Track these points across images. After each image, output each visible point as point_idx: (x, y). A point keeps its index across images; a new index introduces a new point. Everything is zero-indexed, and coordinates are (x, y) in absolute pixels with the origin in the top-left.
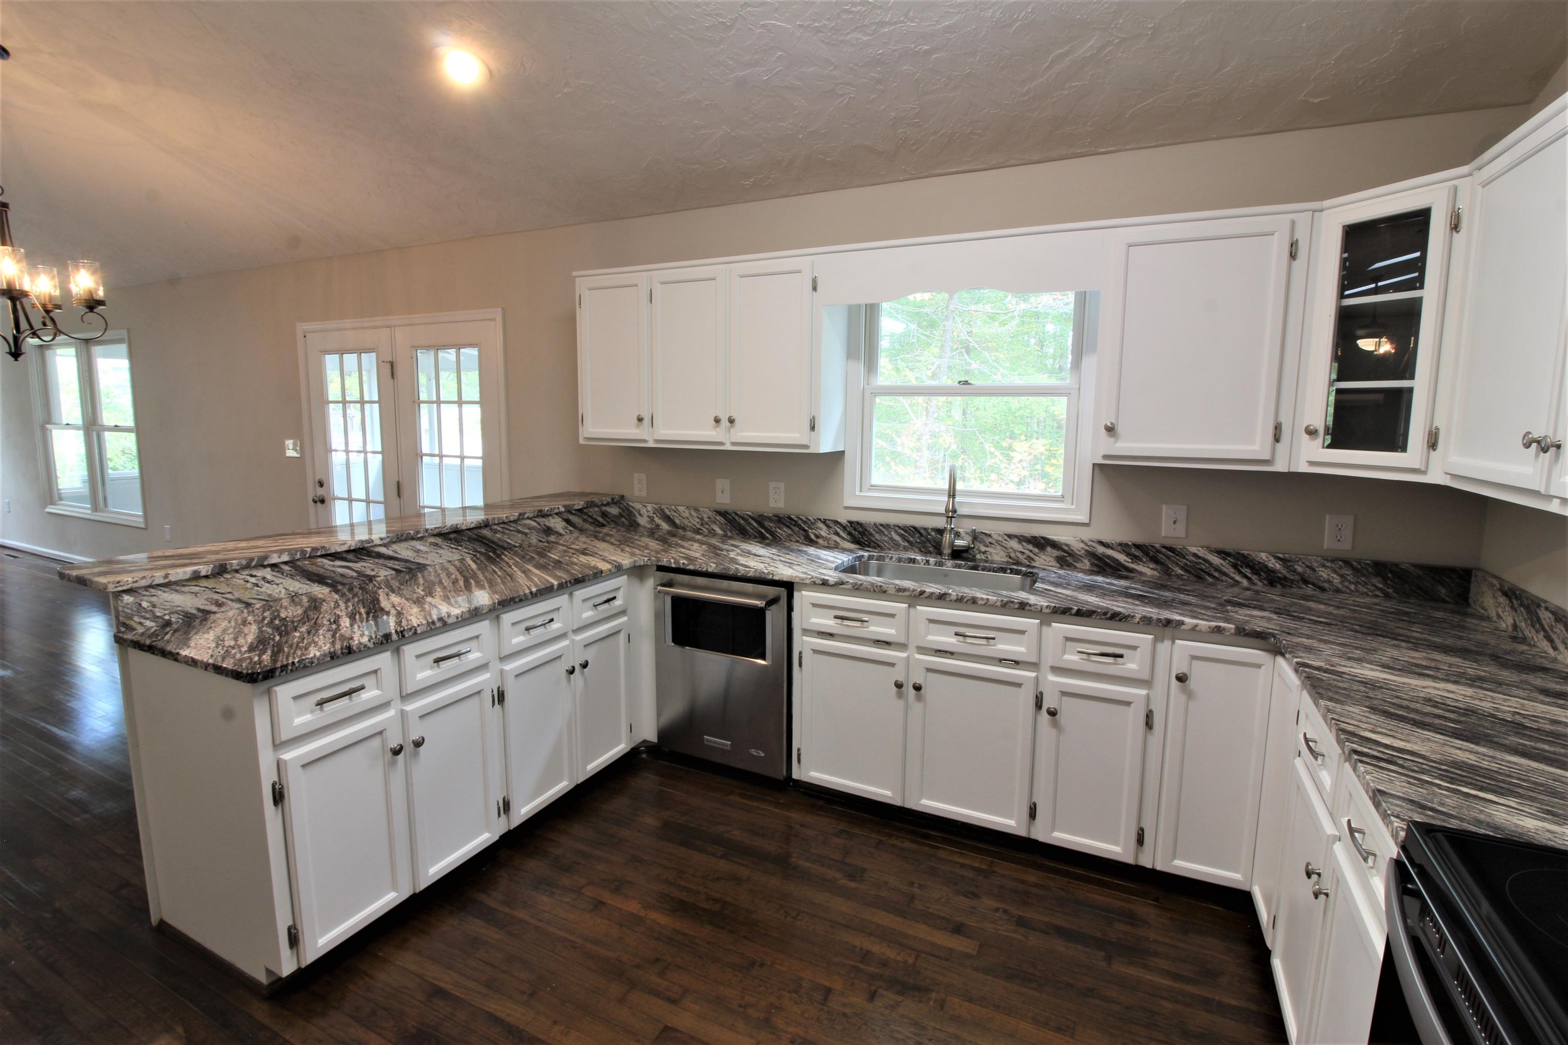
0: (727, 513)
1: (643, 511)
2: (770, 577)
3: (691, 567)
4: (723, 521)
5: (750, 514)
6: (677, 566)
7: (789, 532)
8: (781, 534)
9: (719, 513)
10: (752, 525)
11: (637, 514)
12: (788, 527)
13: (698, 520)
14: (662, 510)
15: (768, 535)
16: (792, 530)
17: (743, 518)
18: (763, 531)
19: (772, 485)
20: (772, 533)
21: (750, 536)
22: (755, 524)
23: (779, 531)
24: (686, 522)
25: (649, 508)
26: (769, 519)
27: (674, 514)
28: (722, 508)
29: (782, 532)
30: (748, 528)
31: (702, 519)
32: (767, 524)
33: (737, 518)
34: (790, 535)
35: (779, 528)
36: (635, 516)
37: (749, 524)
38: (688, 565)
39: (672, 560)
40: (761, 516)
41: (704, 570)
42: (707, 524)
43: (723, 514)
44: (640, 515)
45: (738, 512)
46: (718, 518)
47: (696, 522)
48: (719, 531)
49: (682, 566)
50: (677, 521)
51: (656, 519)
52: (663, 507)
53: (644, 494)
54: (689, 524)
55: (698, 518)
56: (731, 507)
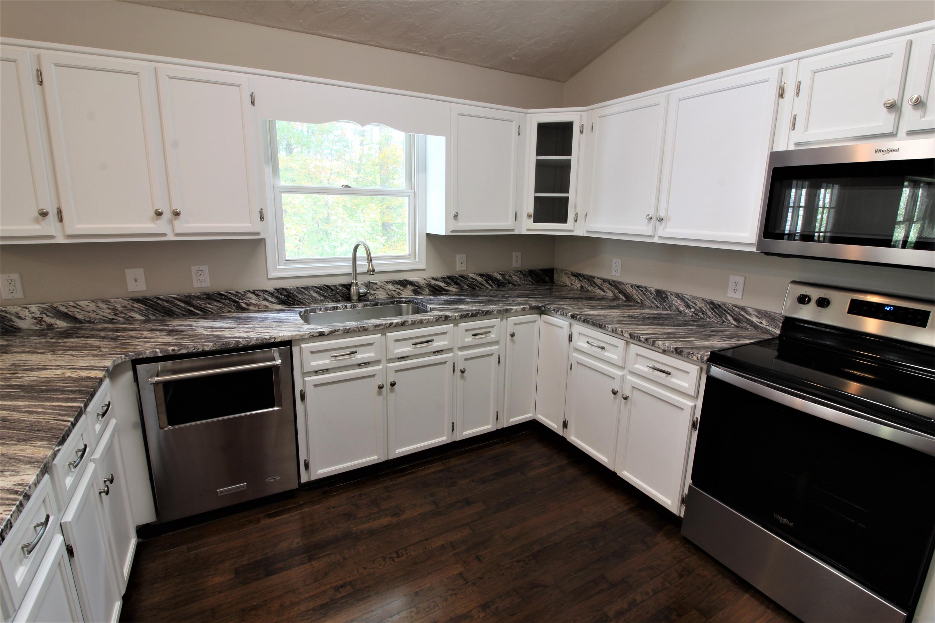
0: (147, 299)
1: (25, 313)
2: (273, 340)
3: (184, 351)
4: (142, 307)
5: (176, 296)
7: (220, 305)
8: (212, 309)
9: (138, 301)
10: (179, 306)
11: (13, 318)
12: (219, 301)
13: (109, 311)
14: (55, 309)
15: (197, 312)
16: (223, 304)
17: (167, 301)
18: (192, 309)
19: (194, 269)
20: (201, 309)
21: (177, 315)
22: (183, 305)
23: (209, 306)
24: (93, 315)
25: (34, 308)
26: (198, 298)
27: (72, 309)
28: (140, 296)
29: (212, 307)
30: (174, 309)
31: (115, 309)
32: (195, 302)
33: (160, 302)
34: (221, 308)
35: (210, 304)
36: (10, 320)
37: (176, 305)
38: (179, 350)
40: (189, 296)
41: (200, 350)
42: (122, 313)
43: (143, 301)
44: (20, 318)
45: (161, 297)
46: (136, 305)
47: (107, 313)
48: (138, 317)
50: (80, 317)
51: (48, 319)
52: (55, 305)
53: (19, 294)
54: (98, 317)
55: (110, 309)
56: (151, 293)
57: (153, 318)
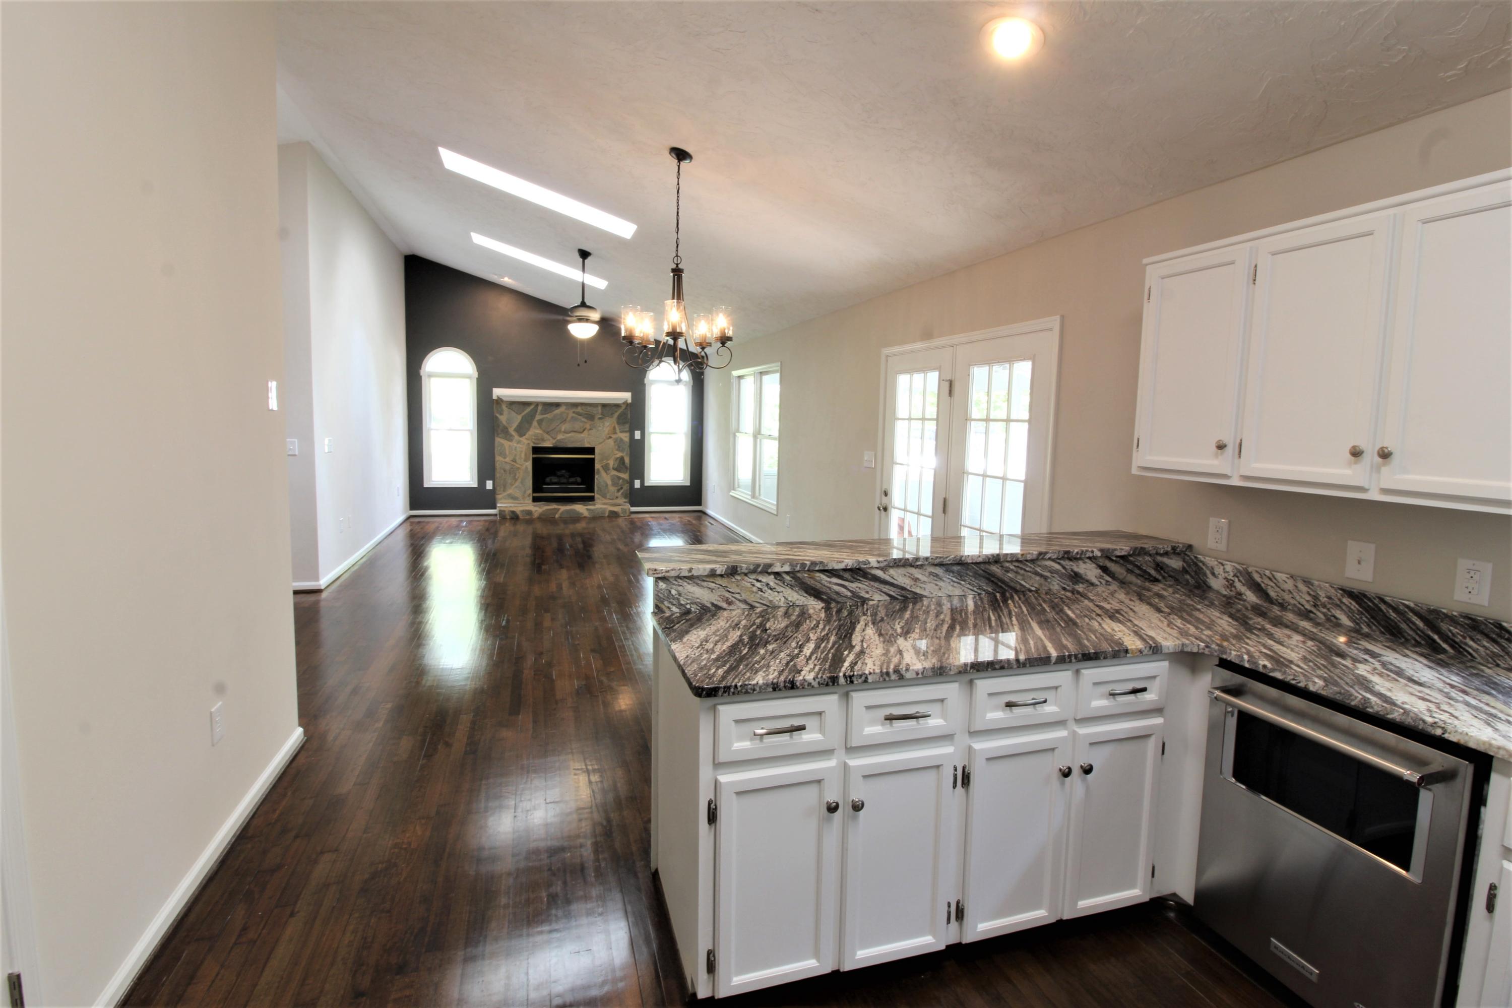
0: (1365, 596)
1: (1219, 570)
3: (1278, 675)
4: (1354, 605)
5: (1412, 605)
6: (1253, 667)
7: (1496, 649)
8: (1476, 651)
9: (1350, 594)
10: (1414, 624)
11: (1208, 572)
12: (1494, 641)
13: (1308, 598)
14: (1249, 574)
15: (1445, 646)
16: (1503, 649)
17: (1395, 610)
18: (1436, 637)
19: (1464, 564)
20: (1454, 644)
21: (1407, 640)
22: (1420, 624)
23: (1471, 643)
24: (1287, 597)
25: (1229, 567)
26: (1452, 620)
27: (1267, 581)
28: (1356, 587)
29: (1477, 646)
30: (1403, 626)
31: (1316, 598)
32: (1444, 626)
33: (1383, 607)
34: (1494, 655)
35: (1473, 640)
36: (1205, 575)
37: (1408, 621)
38: (1273, 670)
39: (1246, 657)
40: (1436, 612)
41: (1302, 685)
42: (1324, 606)
43: (1358, 597)
44: (1213, 574)
45: (1387, 599)
46: (1346, 600)
47: (1304, 600)
48: (1345, 620)
49: (1261, 669)
50: (1272, 594)
51: (1238, 585)
52: (1250, 570)
53: (1222, 547)
54: (1293, 601)
55: (1310, 594)
56: (1373, 589)
57: (1366, 629)
